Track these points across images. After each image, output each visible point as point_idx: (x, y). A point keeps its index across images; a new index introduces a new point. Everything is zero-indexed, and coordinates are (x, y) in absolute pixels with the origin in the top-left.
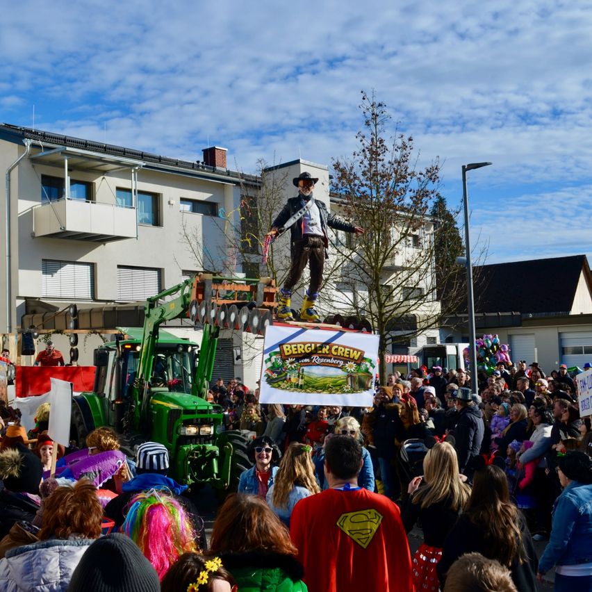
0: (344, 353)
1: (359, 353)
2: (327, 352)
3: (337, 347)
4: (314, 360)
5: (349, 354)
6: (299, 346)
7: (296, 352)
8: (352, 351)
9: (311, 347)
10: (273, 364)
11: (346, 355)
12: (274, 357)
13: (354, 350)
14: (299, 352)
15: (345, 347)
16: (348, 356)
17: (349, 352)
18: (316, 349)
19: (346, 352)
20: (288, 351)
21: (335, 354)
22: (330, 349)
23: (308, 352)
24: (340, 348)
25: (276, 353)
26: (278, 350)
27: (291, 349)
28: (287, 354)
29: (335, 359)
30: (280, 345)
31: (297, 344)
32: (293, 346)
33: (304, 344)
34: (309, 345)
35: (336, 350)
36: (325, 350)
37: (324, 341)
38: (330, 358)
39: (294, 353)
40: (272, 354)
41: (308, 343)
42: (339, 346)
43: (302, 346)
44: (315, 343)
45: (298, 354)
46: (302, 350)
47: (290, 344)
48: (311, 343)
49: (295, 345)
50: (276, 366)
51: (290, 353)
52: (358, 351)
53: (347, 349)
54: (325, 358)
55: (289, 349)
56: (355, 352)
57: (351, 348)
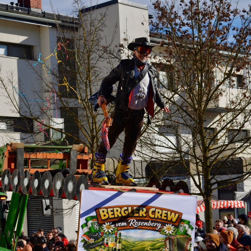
0: (161, 215)
1: (177, 215)
2: (145, 215)
3: (154, 209)
4: (131, 223)
5: (167, 217)
6: (115, 209)
7: (113, 216)
8: (169, 213)
9: (127, 210)
10: (90, 229)
11: (163, 218)
12: (90, 222)
13: (172, 211)
14: (116, 216)
15: (162, 209)
16: (165, 218)
17: (167, 214)
18: (133, 212)
19: (164, 215)
20: (105, 215)
21: (153, 216)
22: (147, 212)
23: (124, 215)
24: (157, 210)
25: (92, 218)
26: (94, 214)
27: (107, 213)
28: (103, 218)
29: (152, 222)
30: (97, 208)
31: (113, 207)
32: (109, 210)
33: (121, 207)
34: (126, 208)
35: (154, 212)
36: (142, 213)
37: (140, 204)
38: (148, 221)
39: (111, 216)
40: (89, 219)
41: (125, 206)
42: (156, 208)
43: (119, 209)
44: (132, 206)
45: (115, 218)
46: (118, 213)
47: (107, 208)
48: (128, 206)
49: (112, 209)
50: (93, 231)
51: (107, 217)
52: (176, 212)
53: (164, 212)
54: (142, 221)
55: (105, 213)
56: (173, 214)
57: (168, 210)
